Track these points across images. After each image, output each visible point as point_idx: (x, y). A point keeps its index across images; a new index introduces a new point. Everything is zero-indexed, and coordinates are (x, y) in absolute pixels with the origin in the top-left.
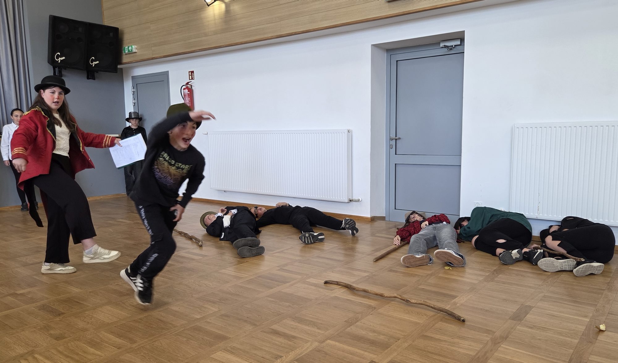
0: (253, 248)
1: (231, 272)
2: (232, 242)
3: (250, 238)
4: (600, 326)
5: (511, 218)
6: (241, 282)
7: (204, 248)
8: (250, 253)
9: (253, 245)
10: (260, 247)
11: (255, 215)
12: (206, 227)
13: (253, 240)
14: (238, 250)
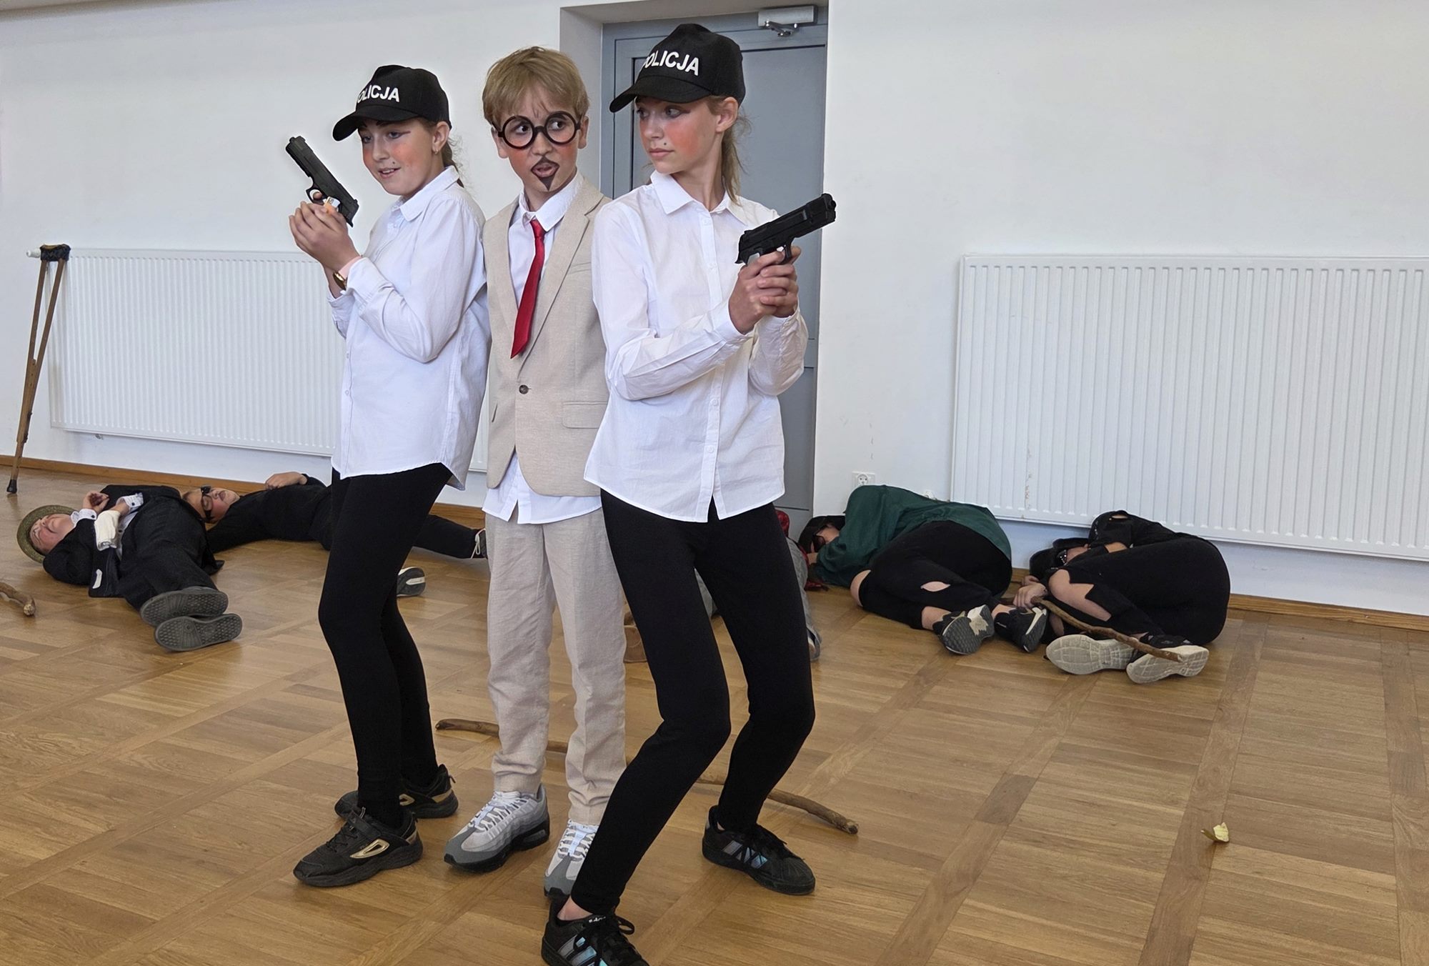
0: (205, 622)
1: (139, 700)
2: (136, 604)
3: (195, 590)
4: (1215, 828)
5: (958, 521)
6: (175, 734)
7: (40, 622)
8: (196, 638)
9: (204, 612)
10: (227, 618)
11: (203, 515)
12: (42, 558)
13: (204, 595)
14: (156, 630)
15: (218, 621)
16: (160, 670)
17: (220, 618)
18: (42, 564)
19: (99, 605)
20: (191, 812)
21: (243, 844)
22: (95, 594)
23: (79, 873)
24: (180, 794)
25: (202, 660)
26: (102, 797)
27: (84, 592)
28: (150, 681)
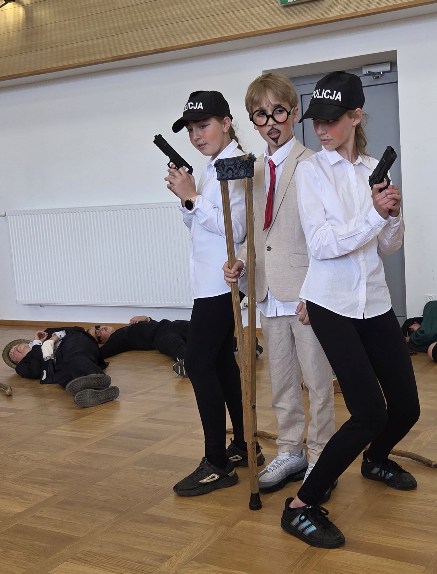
0: (100, 391)
1: (66, 432)
2: (63, 386)
3: (94, 375)
6: (87, 447)
7: (14, 398)
8: (96, 399)
9: (99, 386)
10: (112, 388)
11: (97, 339)
12: (15, 366)
13: (99, 377)
14: (74, 397)
15: (106, 390)
16: (78, 417)
17: (108, 388)
18: (15, 370)
19: (45, 388)
20: (96, 484)
21: (124, 497)
22: (43, 382)
23: (39, 517)
24: (91, 475)
25: (100, 410)
26: (50, 480)
27: (38, 382)
28: (73, 422)
